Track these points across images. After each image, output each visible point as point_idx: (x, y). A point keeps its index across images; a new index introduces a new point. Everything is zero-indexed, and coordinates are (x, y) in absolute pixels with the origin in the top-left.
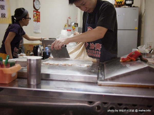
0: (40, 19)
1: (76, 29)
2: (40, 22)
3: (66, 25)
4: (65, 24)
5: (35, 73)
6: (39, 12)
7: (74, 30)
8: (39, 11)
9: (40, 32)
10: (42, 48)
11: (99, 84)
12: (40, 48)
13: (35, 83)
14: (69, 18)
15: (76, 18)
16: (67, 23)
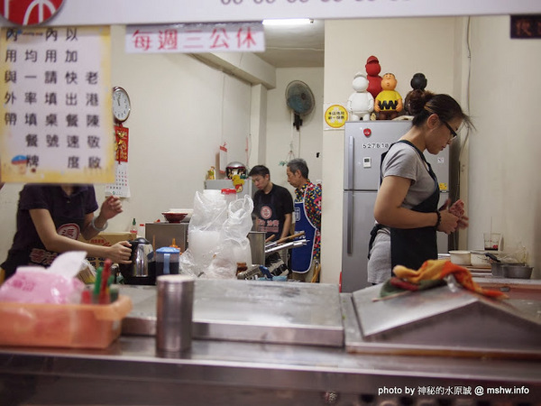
0: (127, 151)
1: (245, 186)
2: (126, 161)
3: (210, 173)
4: (209, 169)
5: (178, 320)
6: (127, 130)
7: (240, 187)
8: (124, 125)
9: (128, 196)
10: (149, 248)
11: (350, 349)
12: (143, 250)
13: (178, 347)
14: (223, 149)
15: (247, 150)
16: (214, 165)
